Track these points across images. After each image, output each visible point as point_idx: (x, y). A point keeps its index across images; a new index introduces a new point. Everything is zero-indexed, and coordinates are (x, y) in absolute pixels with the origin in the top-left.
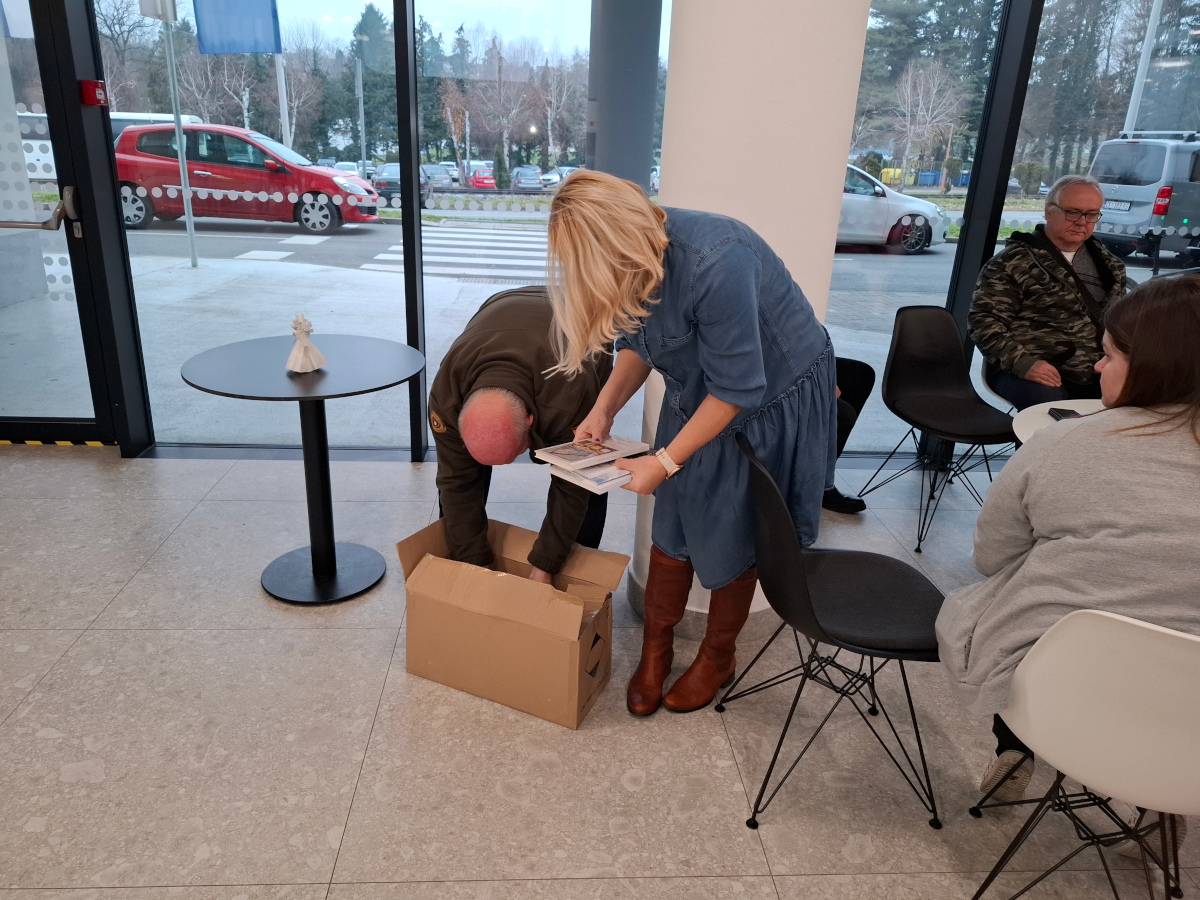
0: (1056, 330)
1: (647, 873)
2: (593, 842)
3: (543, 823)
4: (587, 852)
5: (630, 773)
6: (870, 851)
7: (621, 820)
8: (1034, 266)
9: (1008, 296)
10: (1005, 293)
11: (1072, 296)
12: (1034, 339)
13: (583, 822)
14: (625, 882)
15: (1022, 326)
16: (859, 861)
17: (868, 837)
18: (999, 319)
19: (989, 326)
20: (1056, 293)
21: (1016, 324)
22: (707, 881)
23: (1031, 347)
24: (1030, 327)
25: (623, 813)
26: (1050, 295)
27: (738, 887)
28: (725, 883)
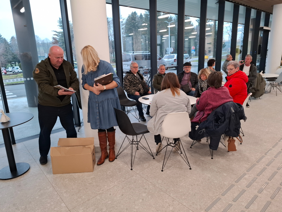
0: (137, 87)
1: (121, 182)
2: (110, 183)
3: (99, 185)
4: (110, 184)
5: (108, 172)
6: (147, 165)
7: (112, 178)
8: (131, 77)
9: (129, 82)
10: (128, 82)
11: (138, 81)
12: (134, 89)
13: (106, 181)
14: (118, 185)
15: (132, 87)
16: (147, 167)
17: (146, 164)
18: (128, 86)
19: (127, 88)
20: (136, 81)
21: (131, 87)
22: (129, 179)
23: (134, 90)
24: (133, 87)
25: (111, 177)
26: (135, 82)
27: (134, 177)
28: (132, 178)
